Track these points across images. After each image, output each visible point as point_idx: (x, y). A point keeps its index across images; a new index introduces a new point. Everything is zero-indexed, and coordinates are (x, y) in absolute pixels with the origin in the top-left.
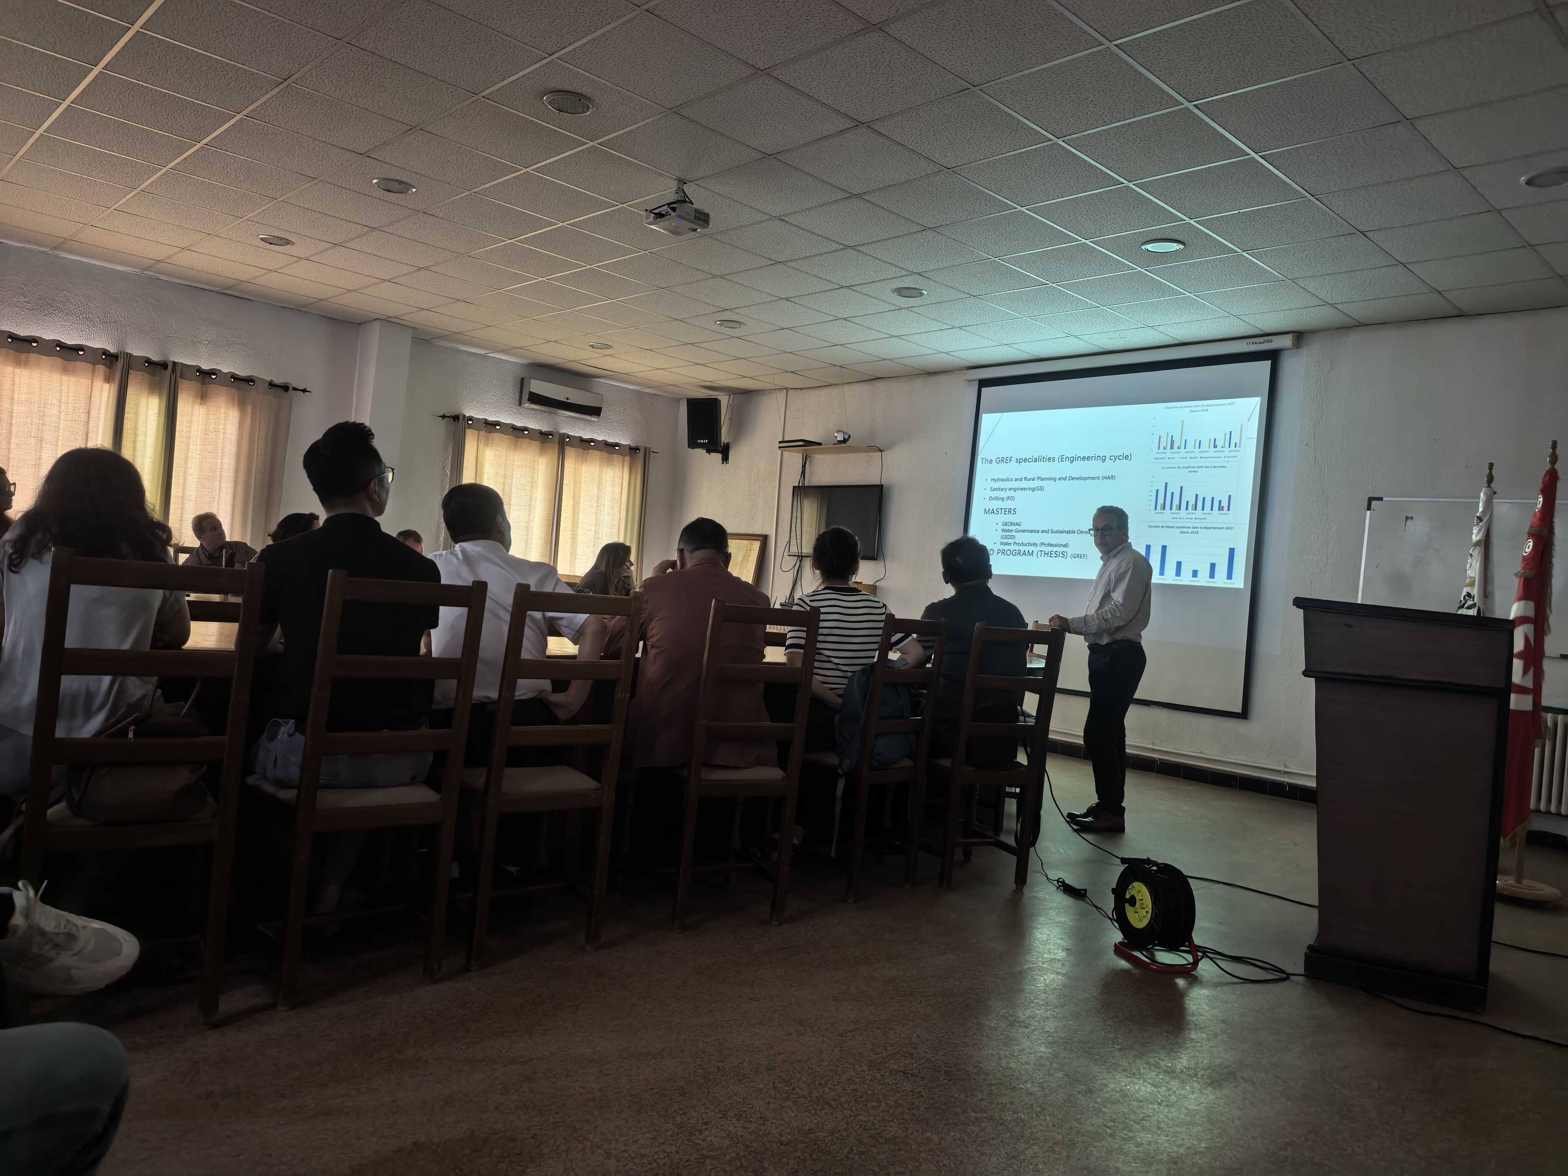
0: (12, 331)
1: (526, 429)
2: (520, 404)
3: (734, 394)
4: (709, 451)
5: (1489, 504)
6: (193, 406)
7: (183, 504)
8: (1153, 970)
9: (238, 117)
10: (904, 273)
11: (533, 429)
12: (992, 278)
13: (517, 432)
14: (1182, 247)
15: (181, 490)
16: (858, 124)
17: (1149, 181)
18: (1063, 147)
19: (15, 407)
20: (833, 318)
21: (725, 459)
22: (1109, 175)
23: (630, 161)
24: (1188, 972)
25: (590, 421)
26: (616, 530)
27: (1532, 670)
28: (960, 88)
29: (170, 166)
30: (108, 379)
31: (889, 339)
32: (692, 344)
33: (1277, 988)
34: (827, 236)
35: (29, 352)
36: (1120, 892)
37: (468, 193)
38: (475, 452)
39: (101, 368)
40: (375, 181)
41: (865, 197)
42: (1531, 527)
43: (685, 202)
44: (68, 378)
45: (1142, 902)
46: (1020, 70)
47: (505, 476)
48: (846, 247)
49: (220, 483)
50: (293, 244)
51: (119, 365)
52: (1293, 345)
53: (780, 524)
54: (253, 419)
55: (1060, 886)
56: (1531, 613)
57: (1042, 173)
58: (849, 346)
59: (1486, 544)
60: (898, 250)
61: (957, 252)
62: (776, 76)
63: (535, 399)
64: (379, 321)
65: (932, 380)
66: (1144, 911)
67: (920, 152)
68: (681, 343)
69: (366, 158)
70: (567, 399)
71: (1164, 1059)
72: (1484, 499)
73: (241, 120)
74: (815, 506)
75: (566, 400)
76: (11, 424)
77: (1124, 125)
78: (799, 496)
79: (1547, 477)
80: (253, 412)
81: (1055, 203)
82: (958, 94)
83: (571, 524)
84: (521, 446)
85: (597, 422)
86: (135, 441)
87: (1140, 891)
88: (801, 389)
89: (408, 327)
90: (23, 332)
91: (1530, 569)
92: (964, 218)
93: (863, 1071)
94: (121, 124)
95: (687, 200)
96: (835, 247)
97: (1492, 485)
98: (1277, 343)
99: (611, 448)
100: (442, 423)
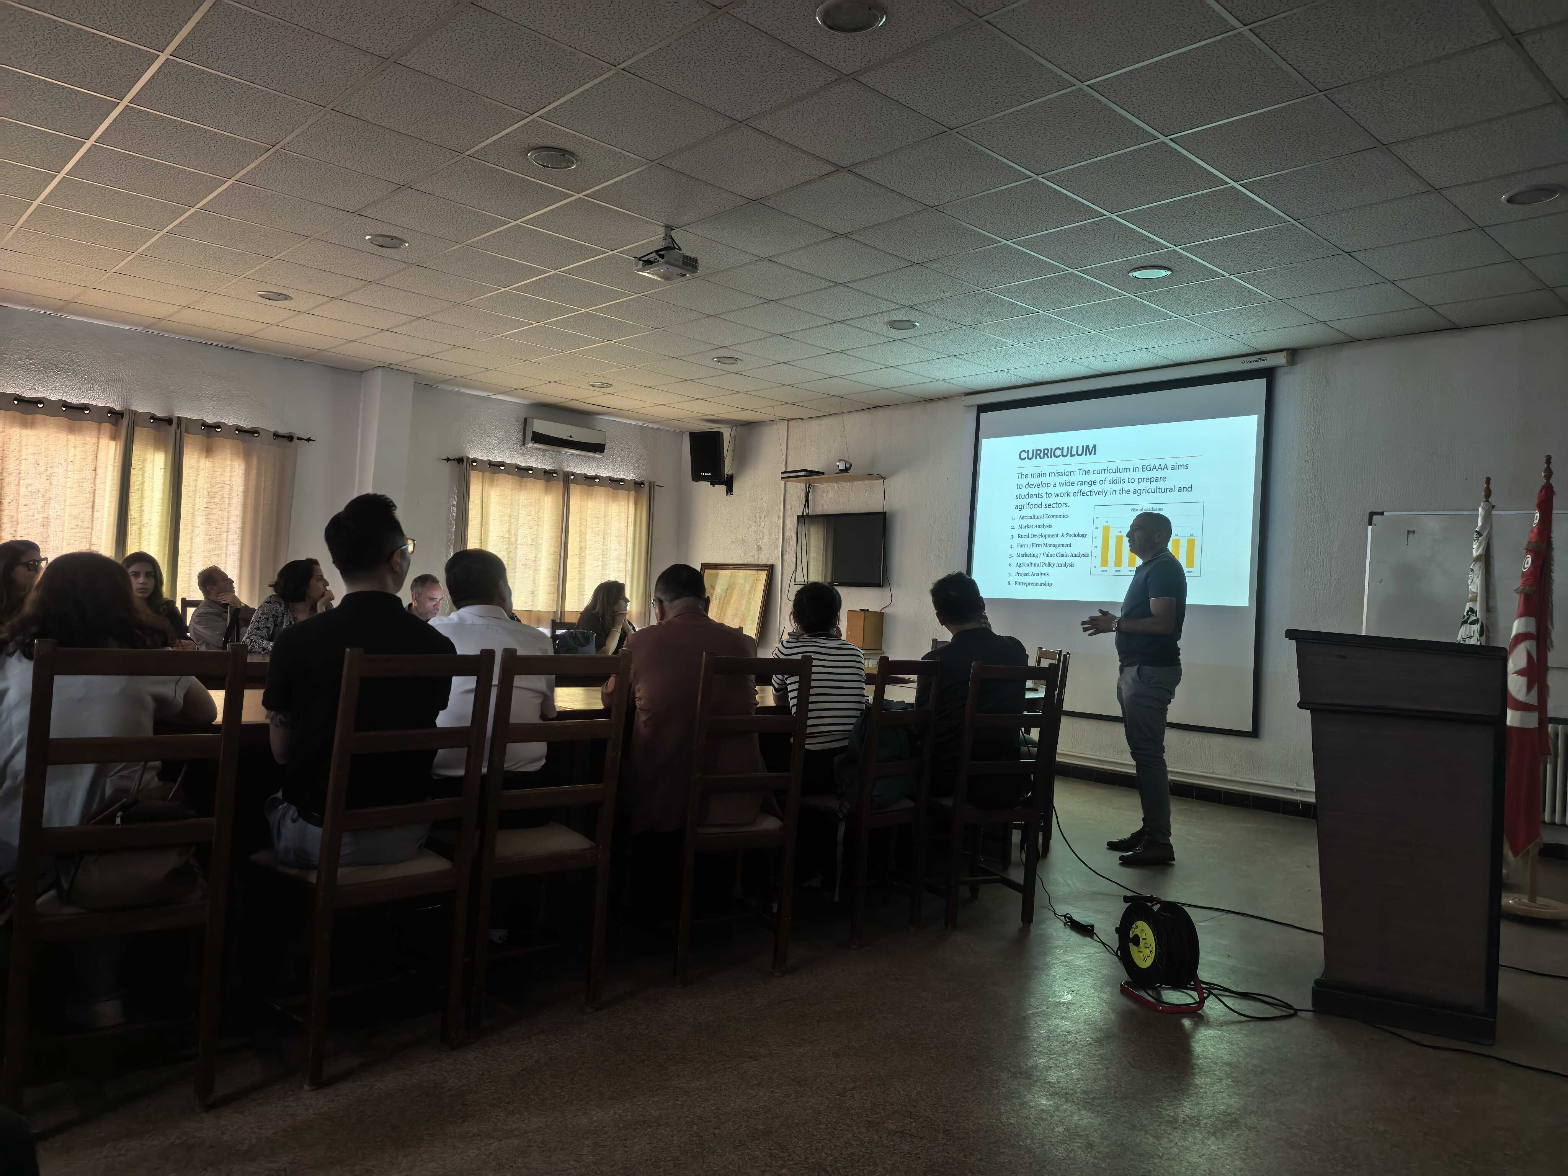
0: (18, 393)
1: (530, 468)
2: (524, 444)
3: (736, 426)
4: (713, 484)
5: (1487, 517)
6: (198, 460)
7: (191, 558)
8: (1159, 1011)
9: (230, 182)
10: (895, 307)
11: (538, 469)
12: (983, 308)
13: (522, 472)
14: (1170, 273)
15: (189, 544)
16: (839, 168)
17: (1132, 212)
18: (1043, 184)
19: (23, 468)
20: (829, 352)
21: (730, 490)
22: (1091, 207)
23: (617, 211)
24: (1194, 1012)
25: (594, 458)
26: (622, 565)
27: (1536, 685)
28: (937, 132)
29: (166, 230)
30: (114, 437)
31: (885, 369)
32: (691, 380)
33: (1284, 1025)
34: (816, 274)
35: (34, 413)
36: (1123, 930)
37: (460, 245)
38: (480, 494)
39: (107, 426)
40: (367, 238)
41: (853, 237)
42: (1529, 542)
43: (674, 248)
44: (74, 437)
45: (1147, 941)
46: (994, 112)
47: (511, 516)
48: (837, 284)
49: (227, 535)
50: (291, 298)
51: (125, 421)
52: (1287, 362)
53: (786, 554)
54: (259, 469)
55: (1068, 922)
56: (1532, 629)
57: (1025, 208)
58: (846, 377)
59: (1487, 559)
60: (888, 285)
61: (947, 285)
62: (755, 127)
63: (538, 438)
64: (380, 369)
65: (929, 406)
66: (1148, 951)
67: (902, 193)
68: (680, 380)
69: (357, 216)
70: (571, 437)
71: (1168, 1108)
72: (1483, 513)
73: (233, 185)
74: (821, 532)
75: (570, 439)
76: (19, 485)
77: (1103, 160)
78: (803, 525)
79: (1543, 493)
80: (259, 463)
81: (1040, 236)
82: (937, 137)
83: (578, 560)
84: (526, 486)
85: (601, 458)
86: (142, 497)
87: (1143, 930)
88: (802, 419)
89: (411, 373)
90: (28, 394)
91: (1530, 585)
92: (951, 253)
93: (861, 1133)
94: (115, 193)
95: (676, 246)
96: (824, 284)
97: (1490, 500)
98: (1271, 361)
99: (614, 484)
100: (447, 466)
